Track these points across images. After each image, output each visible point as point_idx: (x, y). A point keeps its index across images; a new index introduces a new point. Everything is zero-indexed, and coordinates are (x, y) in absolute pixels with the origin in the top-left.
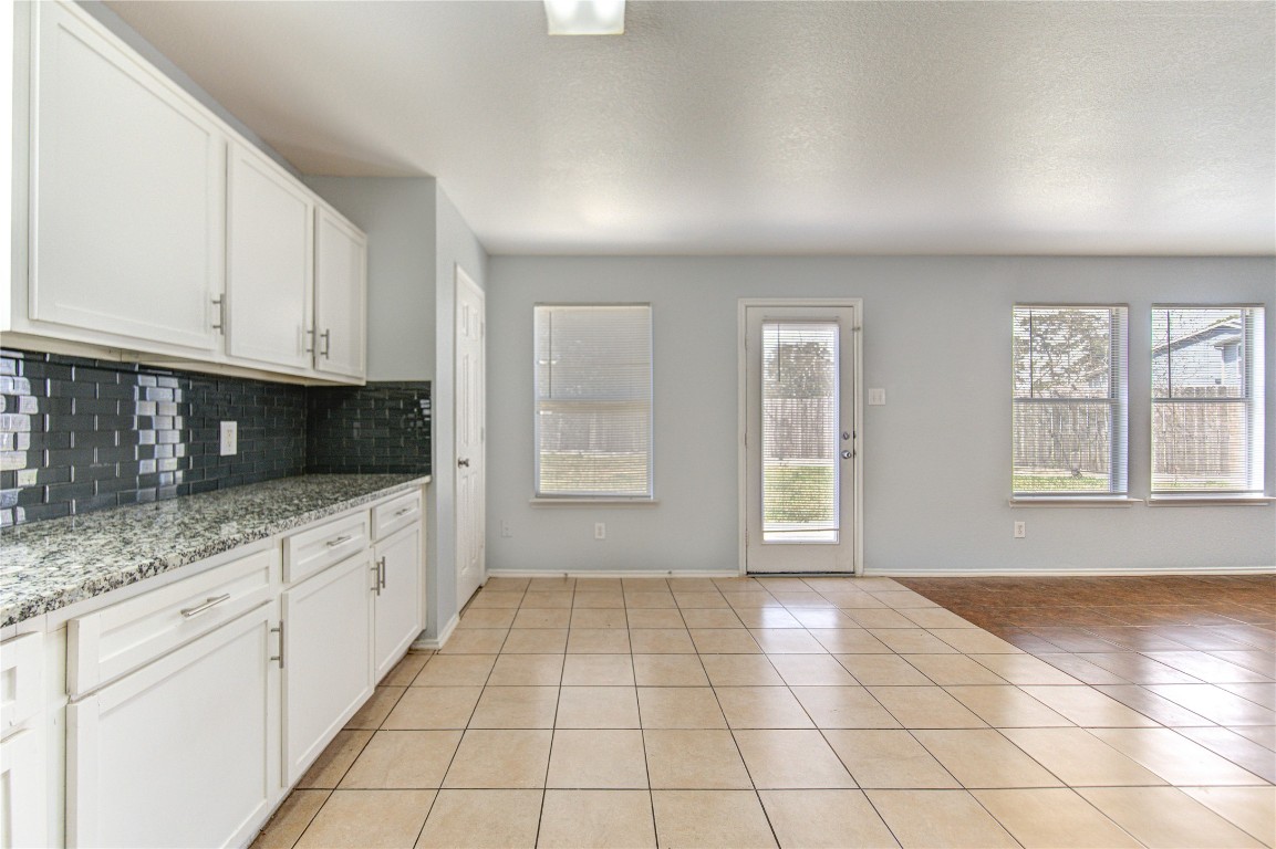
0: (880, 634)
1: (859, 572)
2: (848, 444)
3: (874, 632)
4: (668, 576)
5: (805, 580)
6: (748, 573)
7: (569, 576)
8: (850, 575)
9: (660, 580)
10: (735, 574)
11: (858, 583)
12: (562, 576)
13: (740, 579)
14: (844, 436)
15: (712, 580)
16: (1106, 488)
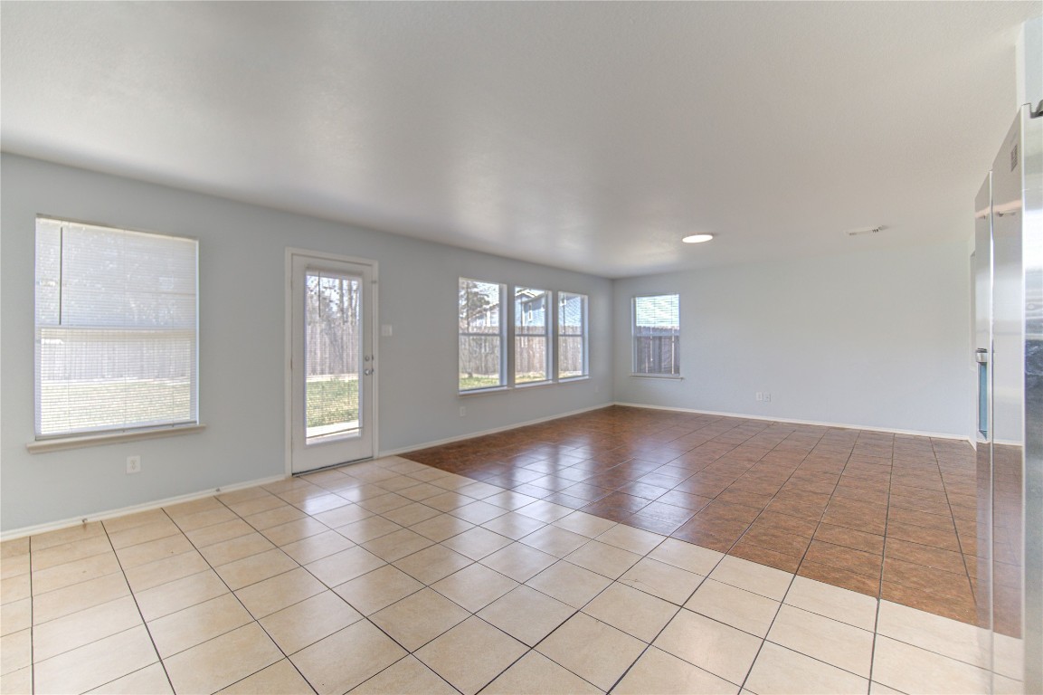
0: (403, 492)
1: (376, 456)
2: (368, 364)
3: (398, 492)
4: (216, 493)
5: (339, 470)
6: (293, 474)
7: (89, 521)
8: (369, 459)
9: (209, 499)
10: (281, 478)
11: (376, 463)
12: (81, 523)
13: (286, 481)
14: (366, 359)
15: (261, 487)
16: (498, 383)
